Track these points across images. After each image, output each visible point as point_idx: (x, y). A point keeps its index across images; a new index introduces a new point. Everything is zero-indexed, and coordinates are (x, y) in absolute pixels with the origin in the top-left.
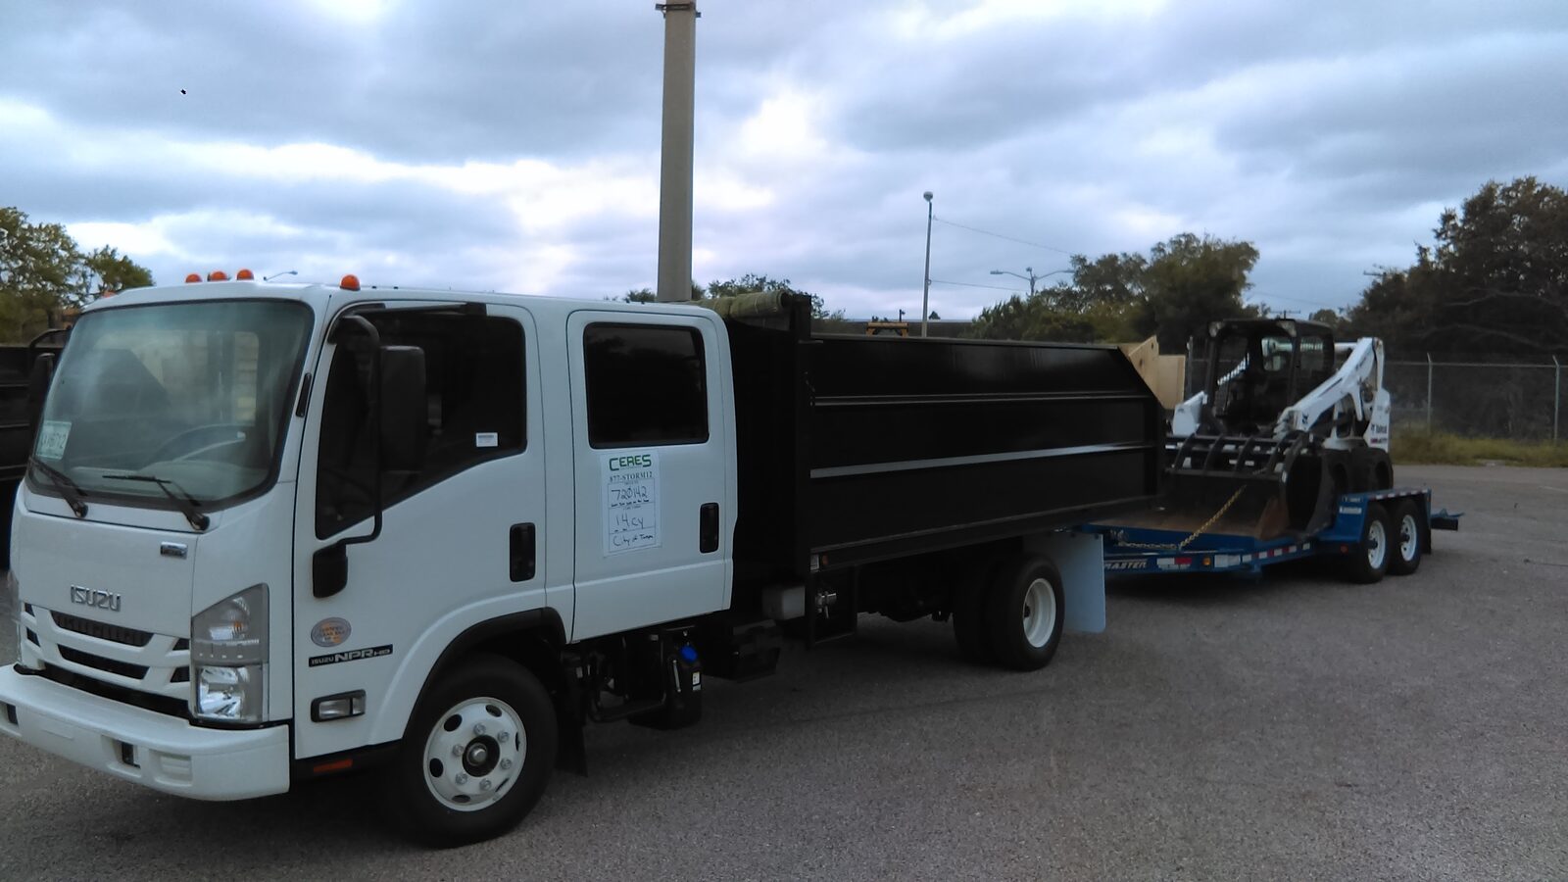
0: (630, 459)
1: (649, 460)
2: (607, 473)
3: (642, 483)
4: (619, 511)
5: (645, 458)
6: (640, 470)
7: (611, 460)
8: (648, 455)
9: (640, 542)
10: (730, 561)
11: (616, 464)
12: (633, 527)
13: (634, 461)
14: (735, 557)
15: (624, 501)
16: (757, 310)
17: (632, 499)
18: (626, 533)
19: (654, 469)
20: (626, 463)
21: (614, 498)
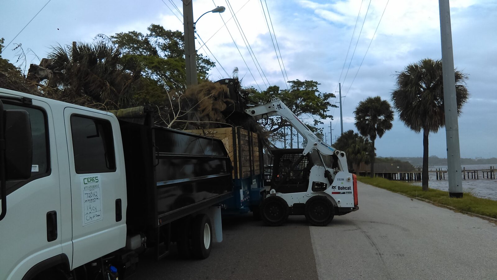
0: (91, 179)
1: (97, 179)
2: (83, 186)
3: (96, 190)
4: (88, 204)
5: (96, 178)
6: (95, 184)
7: (84, 179)
8: (97, 177)
9: (96, 218)
10: (125, 225)
11: (86, 181)
12: (93, 211)
13: (92, 179)
14: (127, 223)
15: (89, 199)
16: (131, 114)
17: (92, 198)
18: (90, 214)
19: (100, 183)
20: (90, 181)
21: (86, 198)
